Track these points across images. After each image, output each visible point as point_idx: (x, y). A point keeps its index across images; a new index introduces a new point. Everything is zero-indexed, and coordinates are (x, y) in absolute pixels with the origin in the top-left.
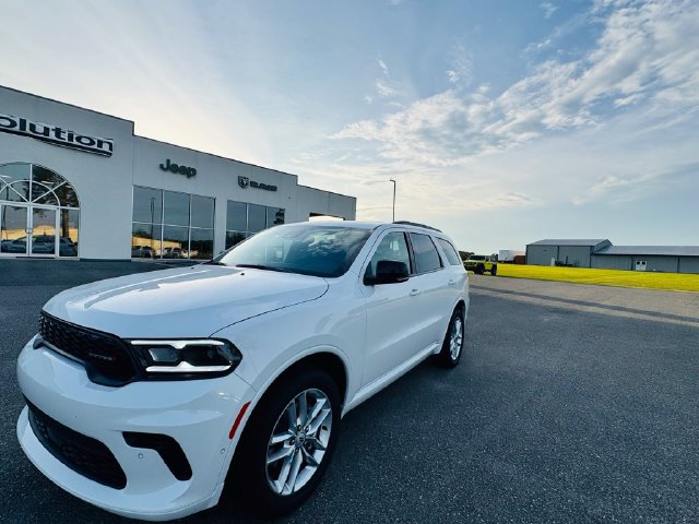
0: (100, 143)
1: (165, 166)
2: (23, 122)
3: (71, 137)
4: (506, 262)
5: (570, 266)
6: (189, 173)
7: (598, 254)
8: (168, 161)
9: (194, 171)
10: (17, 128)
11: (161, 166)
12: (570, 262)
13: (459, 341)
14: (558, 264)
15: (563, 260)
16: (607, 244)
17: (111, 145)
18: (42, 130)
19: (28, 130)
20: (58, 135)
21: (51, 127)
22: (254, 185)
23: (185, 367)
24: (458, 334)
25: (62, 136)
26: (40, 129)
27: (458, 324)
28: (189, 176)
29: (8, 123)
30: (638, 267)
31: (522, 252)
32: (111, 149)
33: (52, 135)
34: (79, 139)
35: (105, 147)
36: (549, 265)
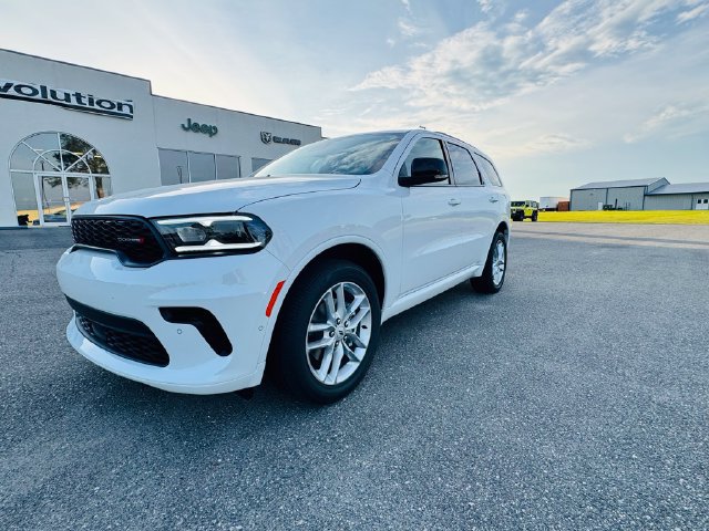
0: (120, 106)
1: (186, 126)
2: (44, 89)
3: (91, 102)
4: (548, 210)
5: (620, 209)
6: (211, 131)
7: (653, 194)
8: (189, 120)
9: (215, 128)
10: (39, 96)
11: (183, 126)
12: (620, 205)
13: (502, 267)
14: (607, 208)
15: (611, 202)
16: (664, 183)
17: (131, 107)
18: (63, 97)
19: (50, 98)
20: (79, 100)
21: (71, 92)
22: (277, 140)
23: (214, 245)
24: (501, 258)
25: (84, 100)
26: (61, 96)
27: (500, 248)
28: (211, 135)
29: (30, 91)
30: (698, 206)
31: (566, 198)
32: (132, 112)
33: (74, 101)
34: (99, 103)
35: (126, 110)
36: (595, 209)
